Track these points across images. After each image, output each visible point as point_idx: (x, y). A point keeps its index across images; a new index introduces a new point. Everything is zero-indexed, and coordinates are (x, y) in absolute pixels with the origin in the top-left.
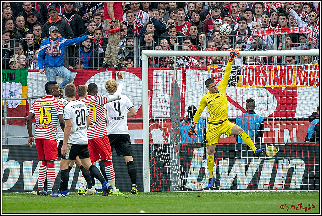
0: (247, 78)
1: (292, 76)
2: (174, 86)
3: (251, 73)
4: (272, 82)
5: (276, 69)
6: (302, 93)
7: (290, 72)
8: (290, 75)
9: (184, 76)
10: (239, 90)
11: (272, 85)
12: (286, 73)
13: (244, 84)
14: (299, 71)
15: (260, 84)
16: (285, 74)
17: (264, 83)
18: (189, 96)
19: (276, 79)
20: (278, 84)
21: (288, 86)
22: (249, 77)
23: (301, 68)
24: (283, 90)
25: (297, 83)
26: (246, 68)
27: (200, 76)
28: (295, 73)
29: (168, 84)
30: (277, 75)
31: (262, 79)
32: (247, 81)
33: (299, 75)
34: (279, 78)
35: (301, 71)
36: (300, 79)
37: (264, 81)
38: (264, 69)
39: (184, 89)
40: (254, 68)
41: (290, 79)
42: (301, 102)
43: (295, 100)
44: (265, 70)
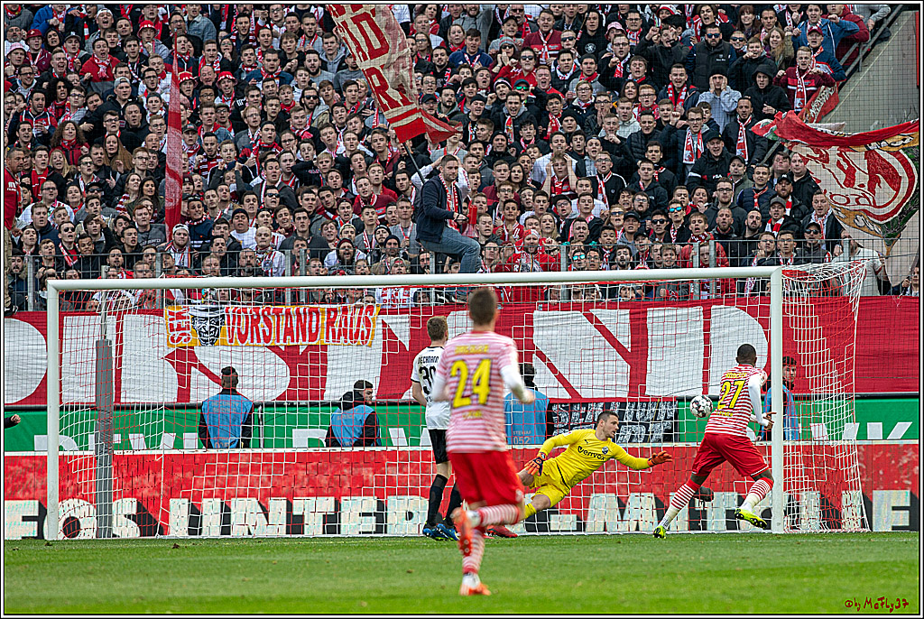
0: (236, 330)
1: (317, 325)
2: (101, 346)
3: (243, 320)
4: (282, 337)
5: (288, 313)
6: (336, 357)
7: (314, 318)
8: (314, 324)
9: (119, 327)
10: (225, 353)
11: (281, 342)
12: (308, 319)
13: (231, 341)
14: (332, 317)
15: (259, 341)
16: (305, 322)
17: (267, 339)
18: (128, 362)
19: (289, 332)
20: (293, 341)
21: (311, 343)
22: (239, 329)
23: (335, 311)
24: (301, 350)
25: (328, 338)
26: (234, 311)
27: (151, 327)
28: (324, 320)
29: (91, 340)
30: (291, 324)
31: (264, 331)
32: (236, 336)
33: (330, 323)
34: (295, 329)
35: (335, 317)
36: (334, 331)
37: (268, 334)
38: (266, 313)
39: (120, 350)
40: (248, 310)
41: (314, 330)
42: (334, 373)
43: (325, 369)
44: (269, 314)
